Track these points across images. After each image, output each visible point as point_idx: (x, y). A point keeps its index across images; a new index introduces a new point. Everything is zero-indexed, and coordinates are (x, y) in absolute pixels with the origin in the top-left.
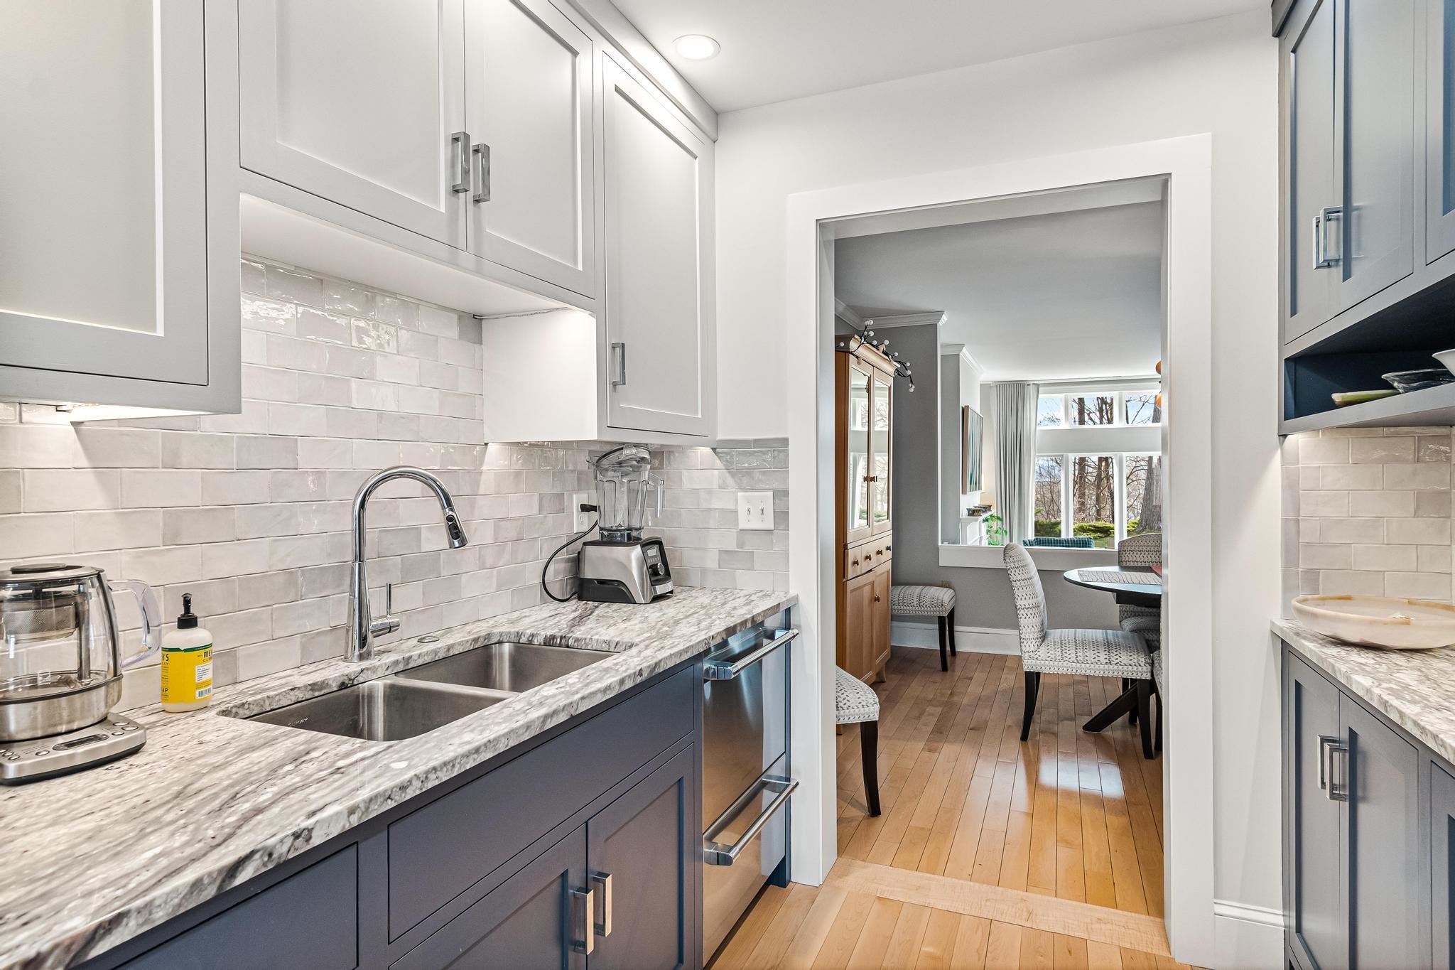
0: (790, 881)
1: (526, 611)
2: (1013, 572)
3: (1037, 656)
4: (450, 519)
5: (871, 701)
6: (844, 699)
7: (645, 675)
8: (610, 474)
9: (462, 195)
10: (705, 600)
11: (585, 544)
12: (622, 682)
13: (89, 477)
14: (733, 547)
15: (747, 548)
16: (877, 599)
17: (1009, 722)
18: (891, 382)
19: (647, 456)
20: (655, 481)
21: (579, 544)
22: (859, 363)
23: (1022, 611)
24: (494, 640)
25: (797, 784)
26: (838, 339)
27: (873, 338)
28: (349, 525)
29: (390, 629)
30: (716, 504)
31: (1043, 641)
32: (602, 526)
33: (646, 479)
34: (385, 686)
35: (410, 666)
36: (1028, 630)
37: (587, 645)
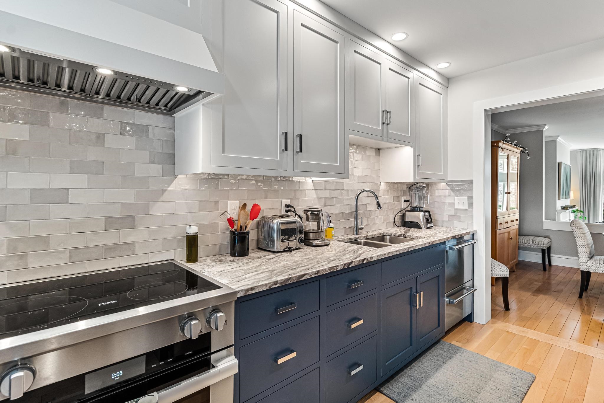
0: (473, 321)
1: (390, 229)
2: (575, 231)
3: (587, 265)
4: (378, 202)
5: (506, 270)
6: (495, 268)
7: (431, 244)
8: (414, 191)
9: (384, 124)
10: (445, 229)
11: (406, 211)
12: (425, 244)
13: (314, 191)
14: (453, 214)
15: (458, 214)
16: (511, 239)
17: (574, 291)
18: (519, 155)
19: (425, 186)
20: (427, 193)
21: (404, 211)
22: (503, 151)
23: (579, 246)
24: (385, 234)
25: (476, 290)
26: (493, 143)
27: (510, 141)
28: (354, 203)
29: (362, 229)
30: (447, 200)
31: (591, 259)
32: (411, 206)
33: (425, 192)
34: (364, 241)
35: (367, 238)
36: (582, 254)
37: (411, 237)
